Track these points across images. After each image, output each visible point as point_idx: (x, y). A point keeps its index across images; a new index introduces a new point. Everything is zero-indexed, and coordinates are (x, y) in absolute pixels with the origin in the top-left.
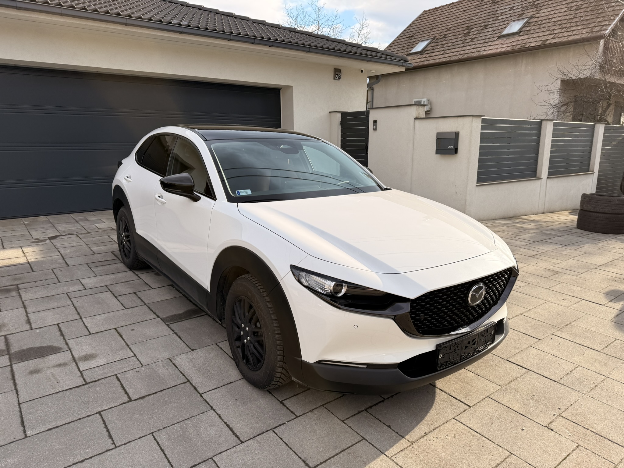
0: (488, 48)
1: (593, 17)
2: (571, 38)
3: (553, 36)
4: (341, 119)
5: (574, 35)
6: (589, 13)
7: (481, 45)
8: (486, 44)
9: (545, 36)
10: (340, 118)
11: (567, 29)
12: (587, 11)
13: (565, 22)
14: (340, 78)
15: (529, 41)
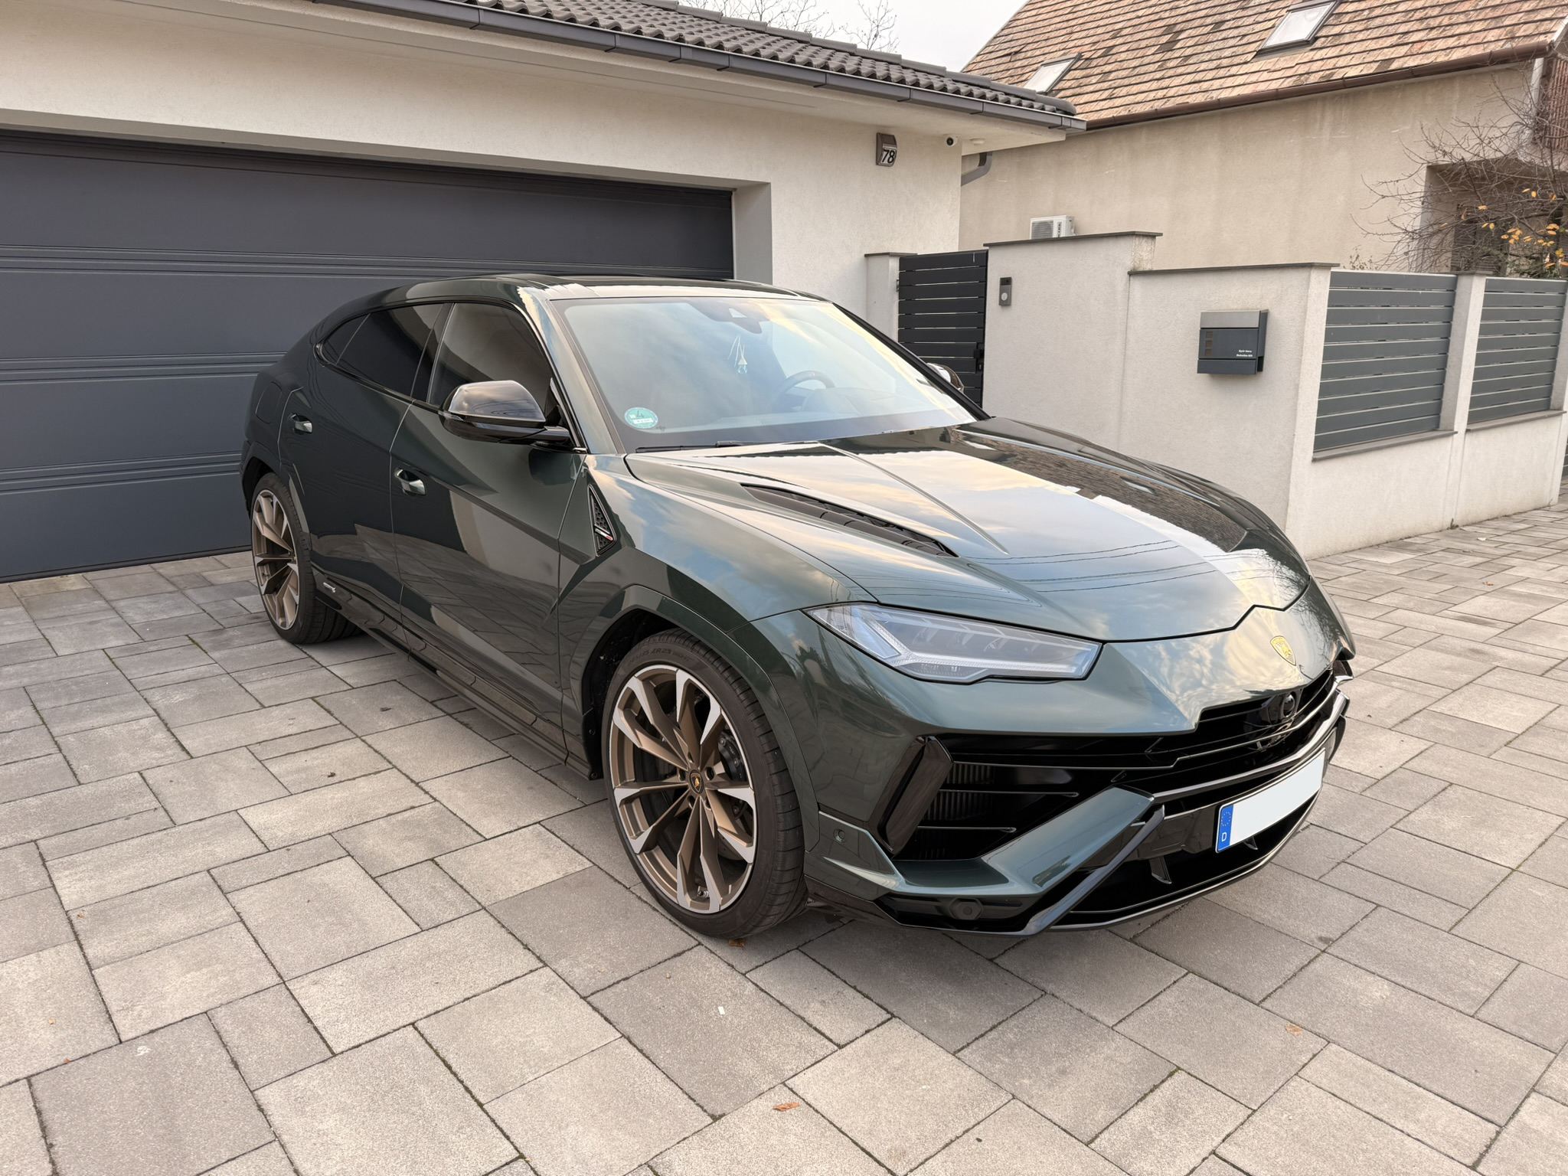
0: (1229, 82)
2: (1457, 55)
3: (1403, 50)
4: (900, 275)
5: (1465, 46)
7: (1211, 74)
8: (1222, 72)
9: (1385, 50)
10: (897, 272)
11: (1444, 30)
14: (893, 160)
15: (1342, 62)
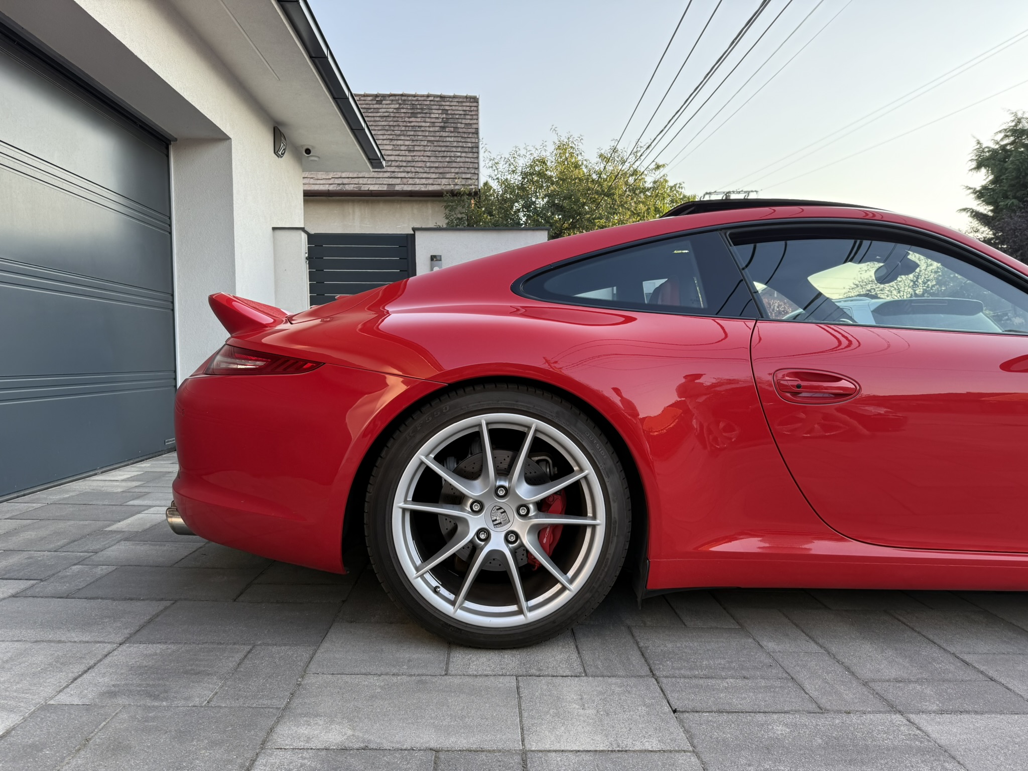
1: (441, 165)
2: (431, 188)
3: (398, 181)
4: (309, 248)
5: (432, 184)
6: (432, 159)
9: (386, 179)
11: (415, 175)
12: (427, 156)
13: (404, 164)
15: (361, 181)
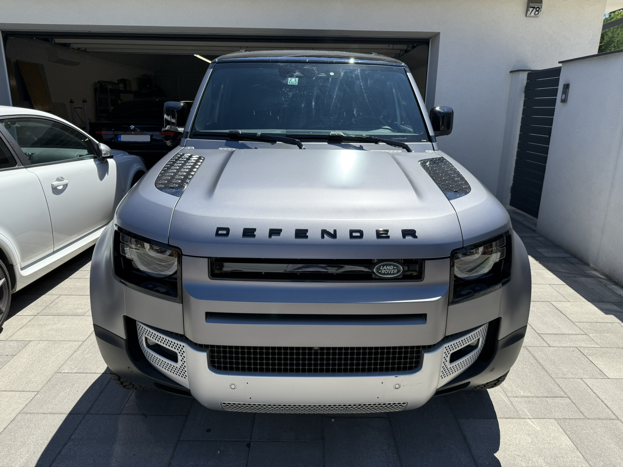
4: (527, 83)
10: (525, 82)
14: (538, 13)
